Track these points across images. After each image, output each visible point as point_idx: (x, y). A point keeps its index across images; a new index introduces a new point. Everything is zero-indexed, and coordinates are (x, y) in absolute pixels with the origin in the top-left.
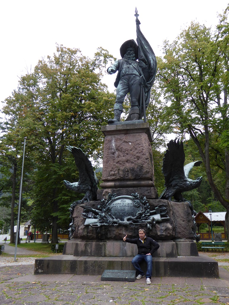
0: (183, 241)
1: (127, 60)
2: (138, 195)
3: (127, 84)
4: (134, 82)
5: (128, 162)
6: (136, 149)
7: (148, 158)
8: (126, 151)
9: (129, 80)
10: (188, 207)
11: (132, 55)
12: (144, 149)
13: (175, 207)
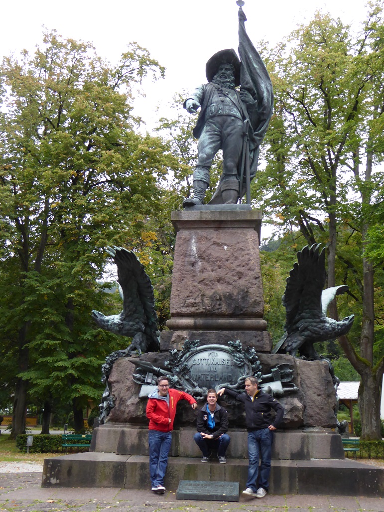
0: (317, 432)
1: (220, 86)
2: (241, 344)
3: (219, 133)
4: (232, 130)
5: (221, 281)
6: (236, 258)
7: (259, 277)
8: (217, 261)
9: (222, 126)
10: (327, 369)
11: (229, 78)
12: (251, 258)
13: (304, 369)
